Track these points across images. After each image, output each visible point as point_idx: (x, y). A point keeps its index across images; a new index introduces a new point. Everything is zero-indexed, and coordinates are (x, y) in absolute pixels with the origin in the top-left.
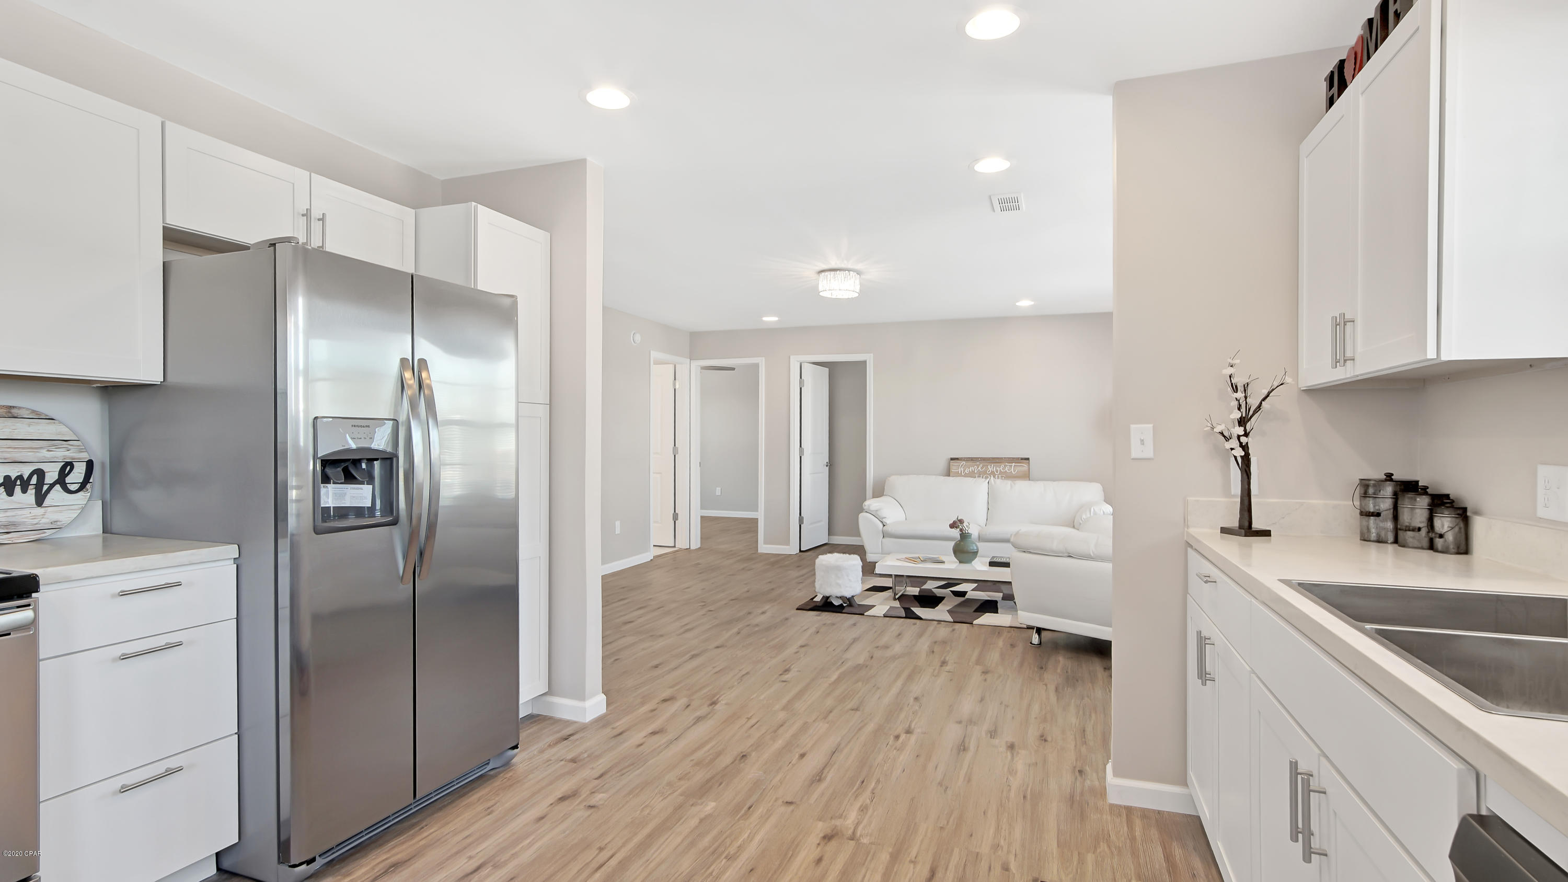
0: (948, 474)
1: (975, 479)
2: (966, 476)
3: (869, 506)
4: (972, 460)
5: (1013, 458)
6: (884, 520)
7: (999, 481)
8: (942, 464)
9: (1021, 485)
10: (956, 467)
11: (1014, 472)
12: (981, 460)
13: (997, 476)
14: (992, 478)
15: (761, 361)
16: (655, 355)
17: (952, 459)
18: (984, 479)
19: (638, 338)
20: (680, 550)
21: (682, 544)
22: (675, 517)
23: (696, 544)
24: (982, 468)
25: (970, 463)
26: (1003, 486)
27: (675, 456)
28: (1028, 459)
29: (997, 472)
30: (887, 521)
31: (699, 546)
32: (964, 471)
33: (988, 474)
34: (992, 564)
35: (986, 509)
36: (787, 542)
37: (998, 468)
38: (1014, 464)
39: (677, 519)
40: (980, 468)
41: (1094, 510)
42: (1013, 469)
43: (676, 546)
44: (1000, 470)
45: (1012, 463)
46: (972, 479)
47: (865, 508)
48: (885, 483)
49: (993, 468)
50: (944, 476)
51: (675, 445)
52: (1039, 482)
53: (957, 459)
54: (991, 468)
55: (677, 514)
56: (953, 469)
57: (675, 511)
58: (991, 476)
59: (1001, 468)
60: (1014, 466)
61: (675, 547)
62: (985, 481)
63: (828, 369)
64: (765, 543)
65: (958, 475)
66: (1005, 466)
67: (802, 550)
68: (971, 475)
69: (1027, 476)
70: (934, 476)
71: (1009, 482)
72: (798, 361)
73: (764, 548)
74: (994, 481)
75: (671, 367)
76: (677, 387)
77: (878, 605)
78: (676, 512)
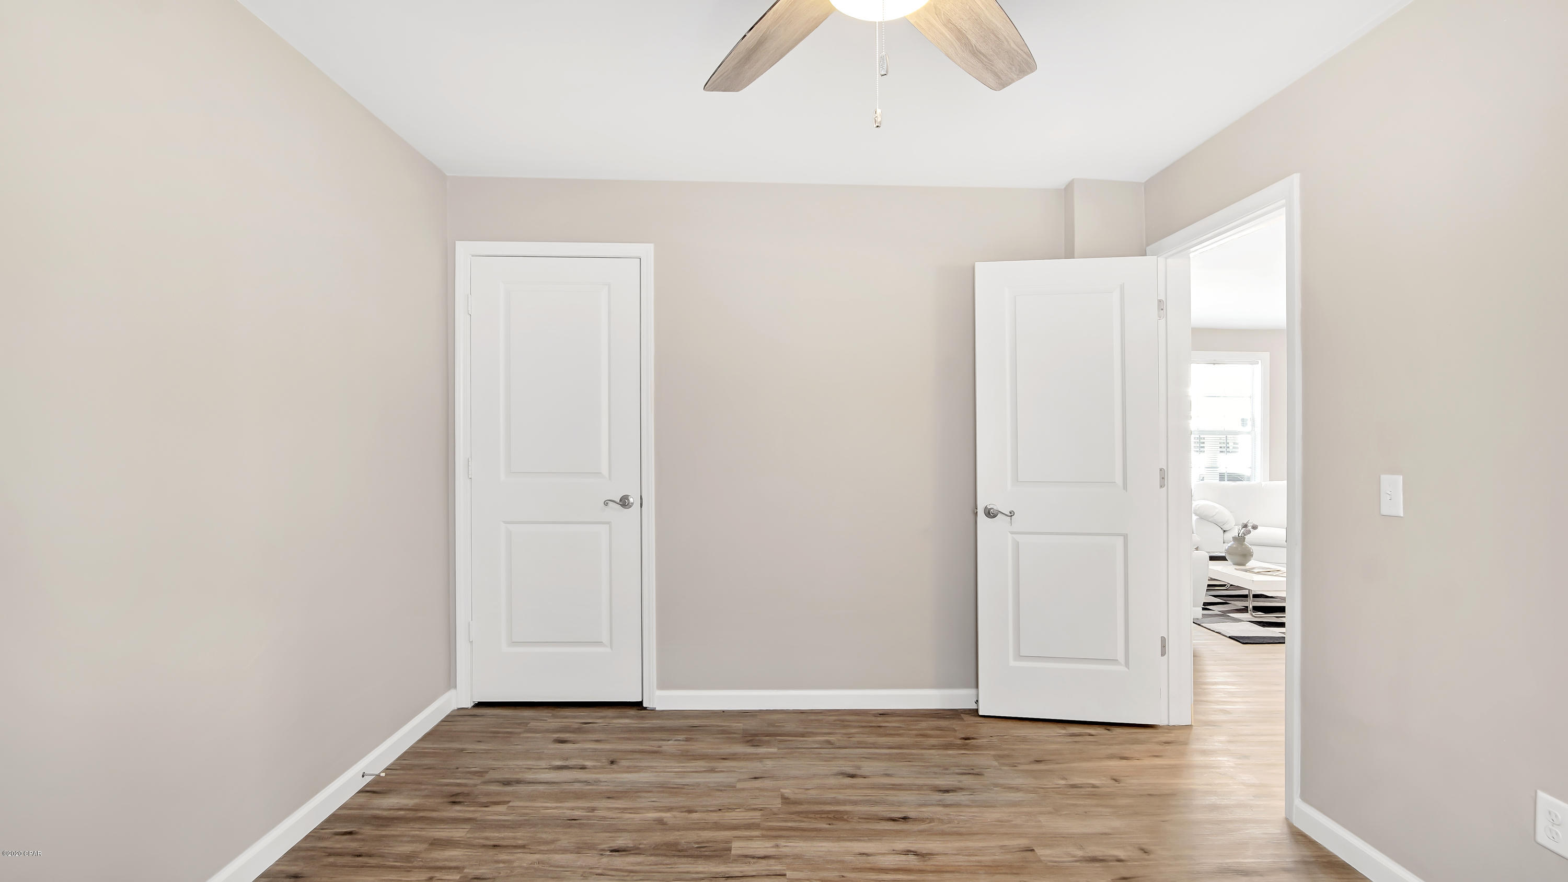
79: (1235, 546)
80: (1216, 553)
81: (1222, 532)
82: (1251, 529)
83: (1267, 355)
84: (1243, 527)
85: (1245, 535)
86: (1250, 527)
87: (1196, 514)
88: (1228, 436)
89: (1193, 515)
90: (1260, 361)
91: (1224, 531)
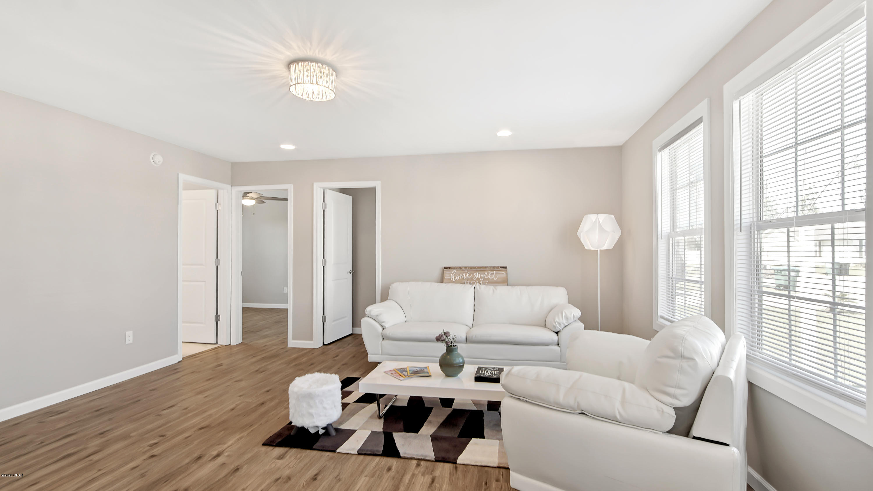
0: (442, 280)
1: (464, 285)
2: (456, 282)
3: (370, 311)
4: (461, 269)
5: (495, 267)
6: (383, 324)
7: (483, 287)
8: (437, 273)
9: (502, 289)
10: (449, 275)
11: (495, 278)
12: (468, 269)
13: (481, 282)
14: (478, 284)
15: (290, 187)
16: (183, 177)
17: (445, 268)
18: (471, 285)
19: (159, 159)
20: (222, 346)
21: (223, 341)
22: (217, 318)
23: (237, 339)
24: (469, 276)
25: (460, 271)
26: (486, 290)
27: (217, 267)
28: (506, 268)
29: (481, 278)
30: (386, 325)
31: (240, 340)
32: (455, 278)
33: (474, 280)
34: (479, 379)
35: (473, 311)
36: (311, 338)
37: (482, 276)
38: (495, 272)
39: (219, 320)
40: (467, 275)
41: (565, 313)
42: (493, 276)
43: (219, 343)
44: (484, 277)
45: (494, 271)
46: (461, 285)
47: (367, 313)
48: (389, 288)
49: (478, 275)
50: (438, 282)
51: (217, 257)
52: (516, 287)
53: (449, 268)
54: (476, 275)
55: (219, 316)
56: (446, 277)
57: (217, 313)
58: (476, 282)
59: (485, 275)
60: (495, 273)
61: (217, 343)
62: (472, 286)
63: (352, 197)
64: (294, 338)
65: (450, 281)
66: (488, 273)
67: (325, 343)
68: (461, 282)
69: (505, 282)
70: (430, 283)
71: (491, 288)
72: (321, 188)
73: (292, 343)
74: (480, 287)
75: (213, 193)
76: (219, 209)
77: (360, 428)
78: (219, 314)
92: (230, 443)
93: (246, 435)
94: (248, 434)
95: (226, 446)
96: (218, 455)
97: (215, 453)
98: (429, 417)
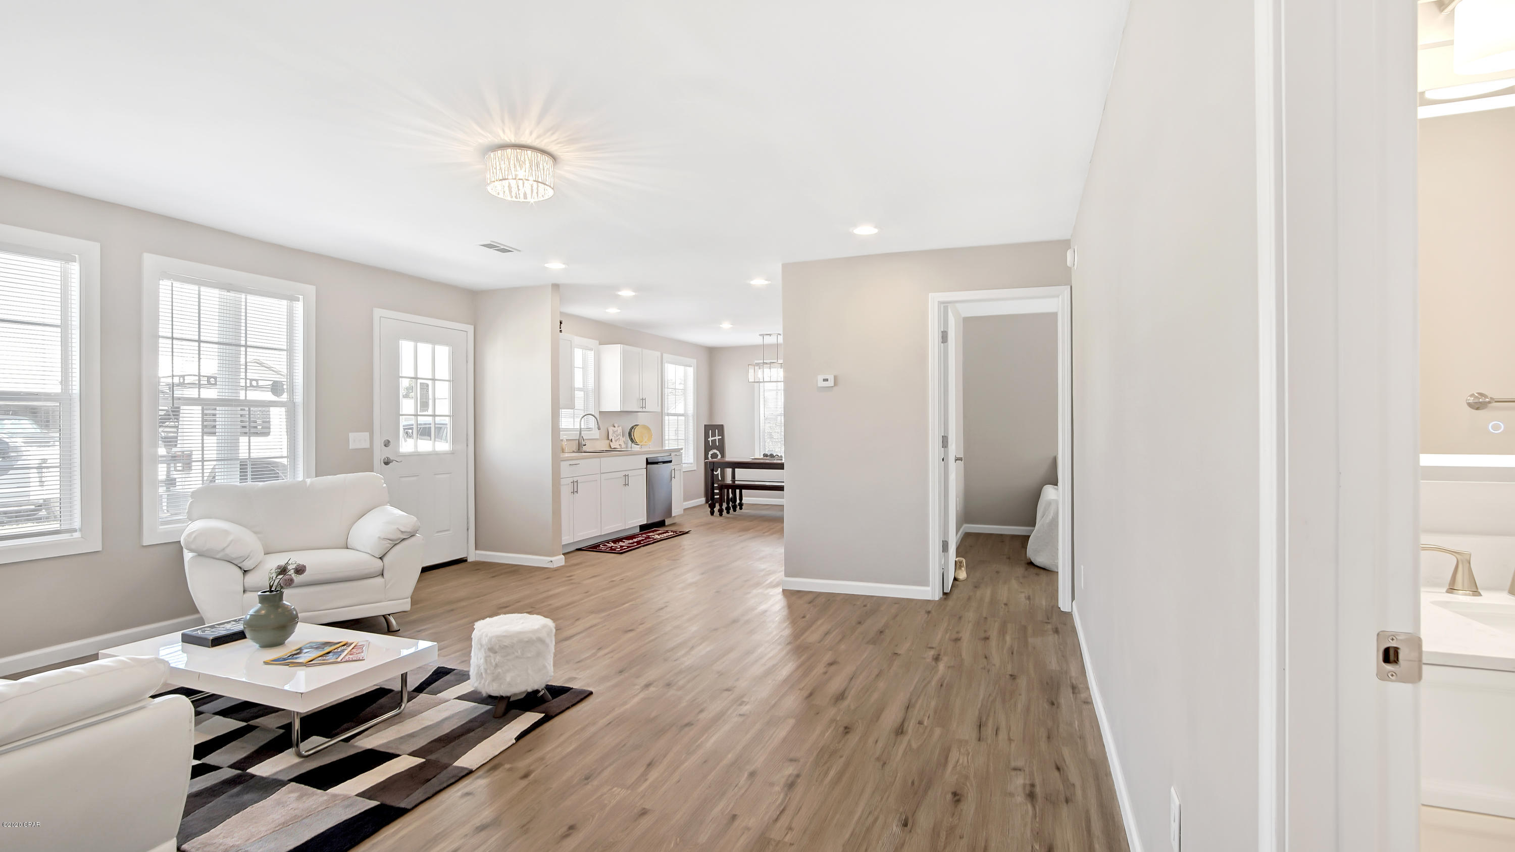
79: (263, 612)
80: (228, 626)
81: (239, 573)
82: (293, 575)
83: (311, 290)
84: (279, 574)
85: (282, 587)
86: (292, 571)
87: (191, 550)
88: (251, 409)
89: (185, 551)
90: (301, 297)
91: (245, 571)
92: (636, 700)
93: (616, 709)
94: (613, 710)
95: (641, 696)
96: (647, 686)
97: (652, 689)
98: (417, 686)
